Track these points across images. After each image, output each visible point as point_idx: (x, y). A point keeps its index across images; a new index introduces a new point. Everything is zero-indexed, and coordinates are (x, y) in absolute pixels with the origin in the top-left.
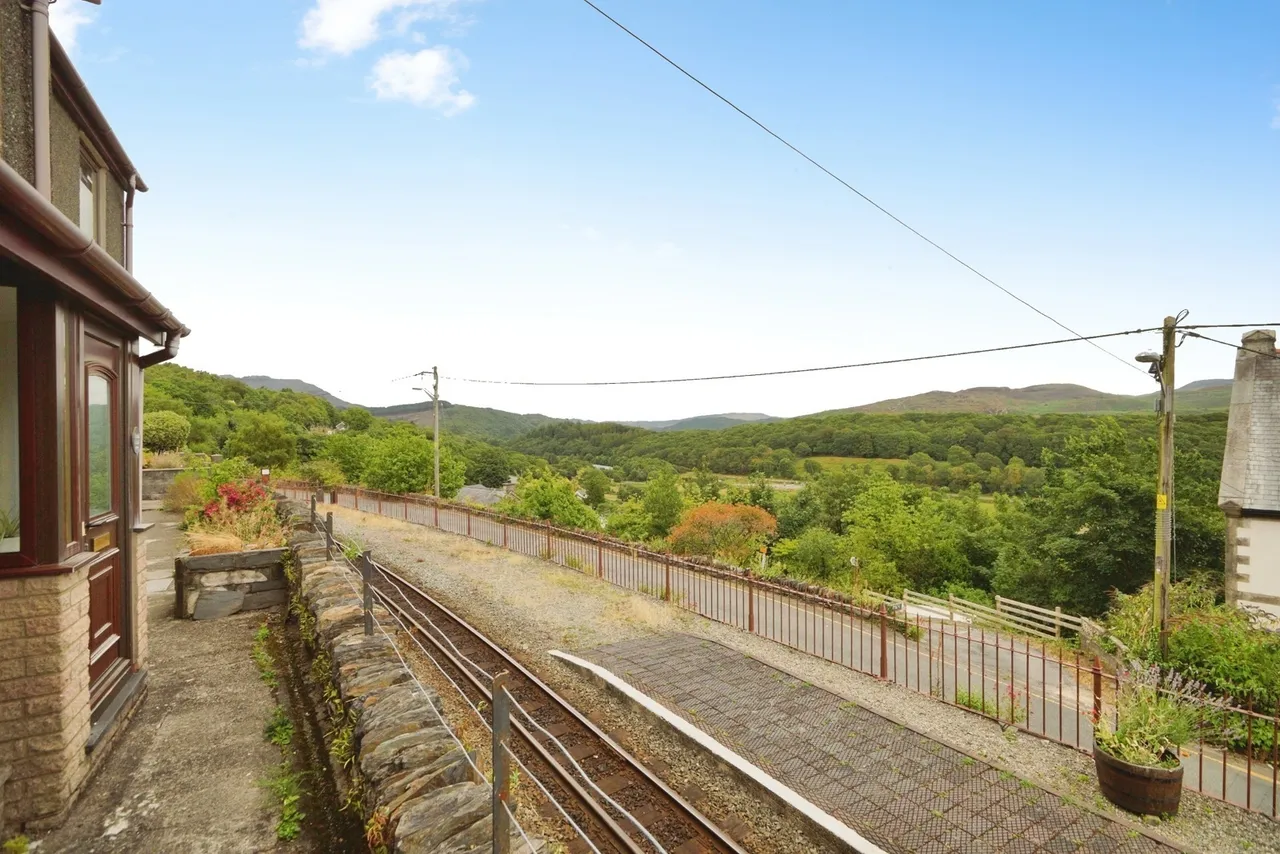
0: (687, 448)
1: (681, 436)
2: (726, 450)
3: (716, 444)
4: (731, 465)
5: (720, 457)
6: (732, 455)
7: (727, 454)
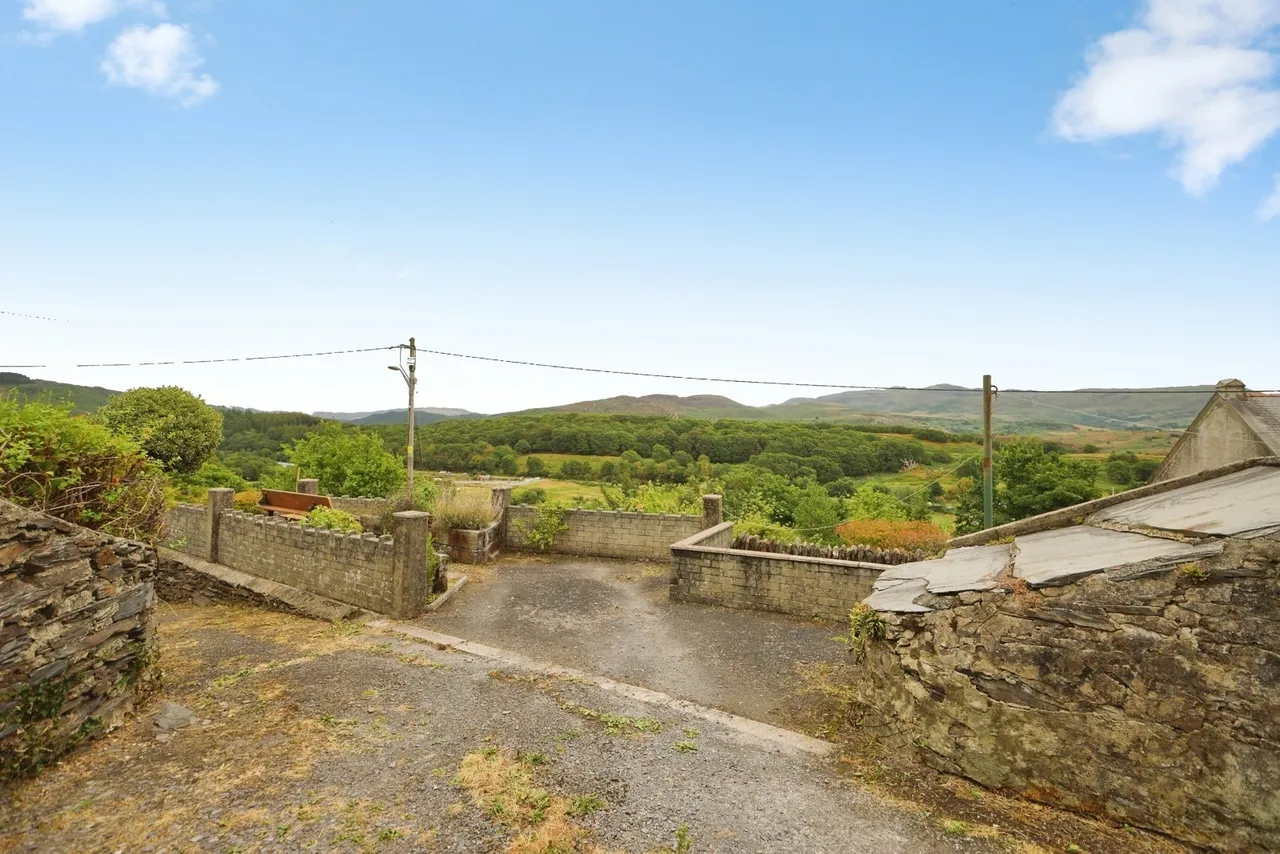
2: (443, 446)
3: (430, 440)
4: (450, 462)
5: (436, 453)
6: (451, 451)
7: (444, 450)
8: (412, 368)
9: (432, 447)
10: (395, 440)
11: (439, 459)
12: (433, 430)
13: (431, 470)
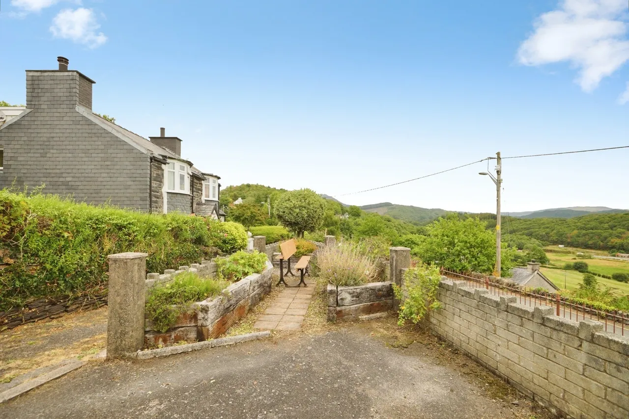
0: (548, 230)
1: (542, 222)
2: (584, 232)
3: (574, 227)
4: (590, 242)
5: (578, 236)
6: (591, 235)
7: (585, 235)
8: (498, 172)
9: (576, 232)
10: (547, 228)
11: (581, 240)
12: (577, 221)
13: (575, 247)
